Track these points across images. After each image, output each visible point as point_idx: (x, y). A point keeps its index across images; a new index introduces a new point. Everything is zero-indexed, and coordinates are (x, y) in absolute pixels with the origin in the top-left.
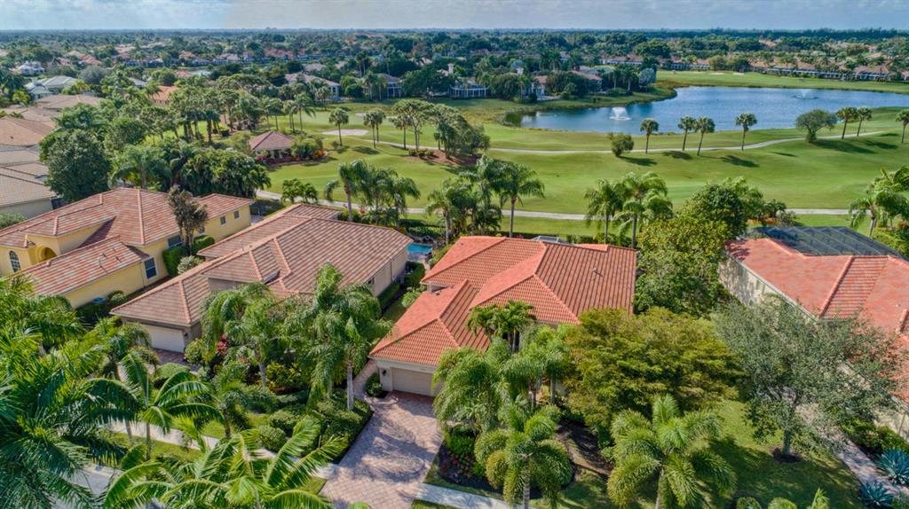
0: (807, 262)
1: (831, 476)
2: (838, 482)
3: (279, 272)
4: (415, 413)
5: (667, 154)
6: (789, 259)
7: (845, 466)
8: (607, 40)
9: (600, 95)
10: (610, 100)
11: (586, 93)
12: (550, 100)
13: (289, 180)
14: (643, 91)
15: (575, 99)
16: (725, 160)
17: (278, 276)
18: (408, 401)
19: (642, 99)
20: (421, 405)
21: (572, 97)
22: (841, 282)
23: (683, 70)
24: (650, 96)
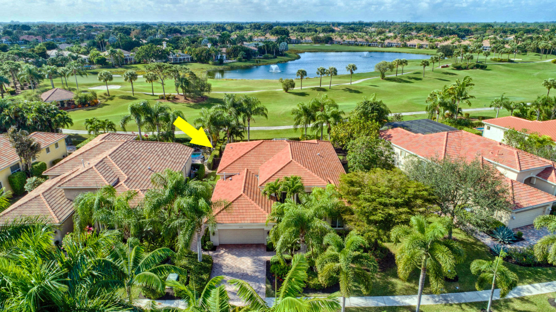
0: (425, 138)
1: (475, 246)
2: (480, 249)
3: (118, 179)
4: (239, 256)
5: (314, 89)
6: (415, 137)
7: (479, 240)
8: (250, 27)
9: (259, 58)
10: (266, 61)
11: (251, 57)
12: (231, 63)
13: (90, 119)
14: (282, 55)
15: (245, 61)
16: (345, 90)
17: (118, 181)
18: (232, 249)
19: (283, 60)
20: (242, 251)
21: (244, 60)
22: (446, 146)
23: (298, 43)
24: (285, 58)
